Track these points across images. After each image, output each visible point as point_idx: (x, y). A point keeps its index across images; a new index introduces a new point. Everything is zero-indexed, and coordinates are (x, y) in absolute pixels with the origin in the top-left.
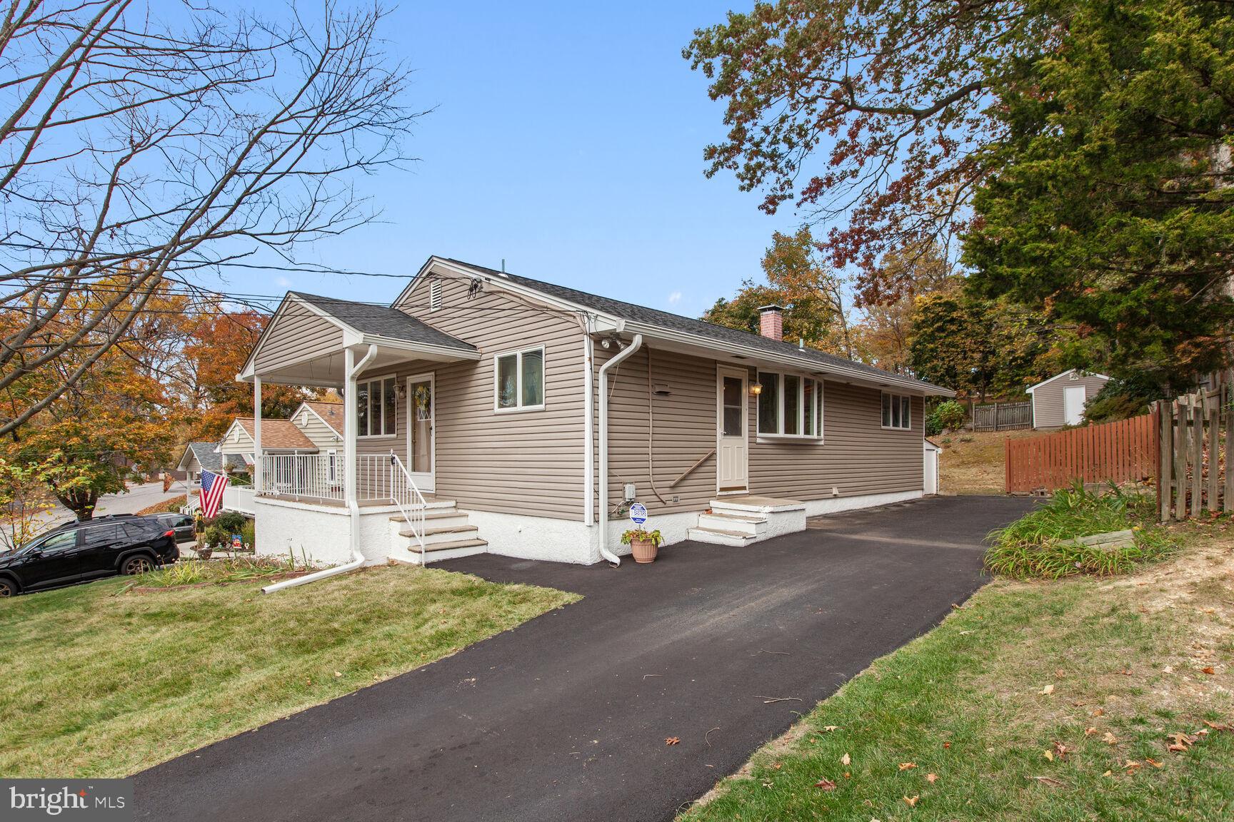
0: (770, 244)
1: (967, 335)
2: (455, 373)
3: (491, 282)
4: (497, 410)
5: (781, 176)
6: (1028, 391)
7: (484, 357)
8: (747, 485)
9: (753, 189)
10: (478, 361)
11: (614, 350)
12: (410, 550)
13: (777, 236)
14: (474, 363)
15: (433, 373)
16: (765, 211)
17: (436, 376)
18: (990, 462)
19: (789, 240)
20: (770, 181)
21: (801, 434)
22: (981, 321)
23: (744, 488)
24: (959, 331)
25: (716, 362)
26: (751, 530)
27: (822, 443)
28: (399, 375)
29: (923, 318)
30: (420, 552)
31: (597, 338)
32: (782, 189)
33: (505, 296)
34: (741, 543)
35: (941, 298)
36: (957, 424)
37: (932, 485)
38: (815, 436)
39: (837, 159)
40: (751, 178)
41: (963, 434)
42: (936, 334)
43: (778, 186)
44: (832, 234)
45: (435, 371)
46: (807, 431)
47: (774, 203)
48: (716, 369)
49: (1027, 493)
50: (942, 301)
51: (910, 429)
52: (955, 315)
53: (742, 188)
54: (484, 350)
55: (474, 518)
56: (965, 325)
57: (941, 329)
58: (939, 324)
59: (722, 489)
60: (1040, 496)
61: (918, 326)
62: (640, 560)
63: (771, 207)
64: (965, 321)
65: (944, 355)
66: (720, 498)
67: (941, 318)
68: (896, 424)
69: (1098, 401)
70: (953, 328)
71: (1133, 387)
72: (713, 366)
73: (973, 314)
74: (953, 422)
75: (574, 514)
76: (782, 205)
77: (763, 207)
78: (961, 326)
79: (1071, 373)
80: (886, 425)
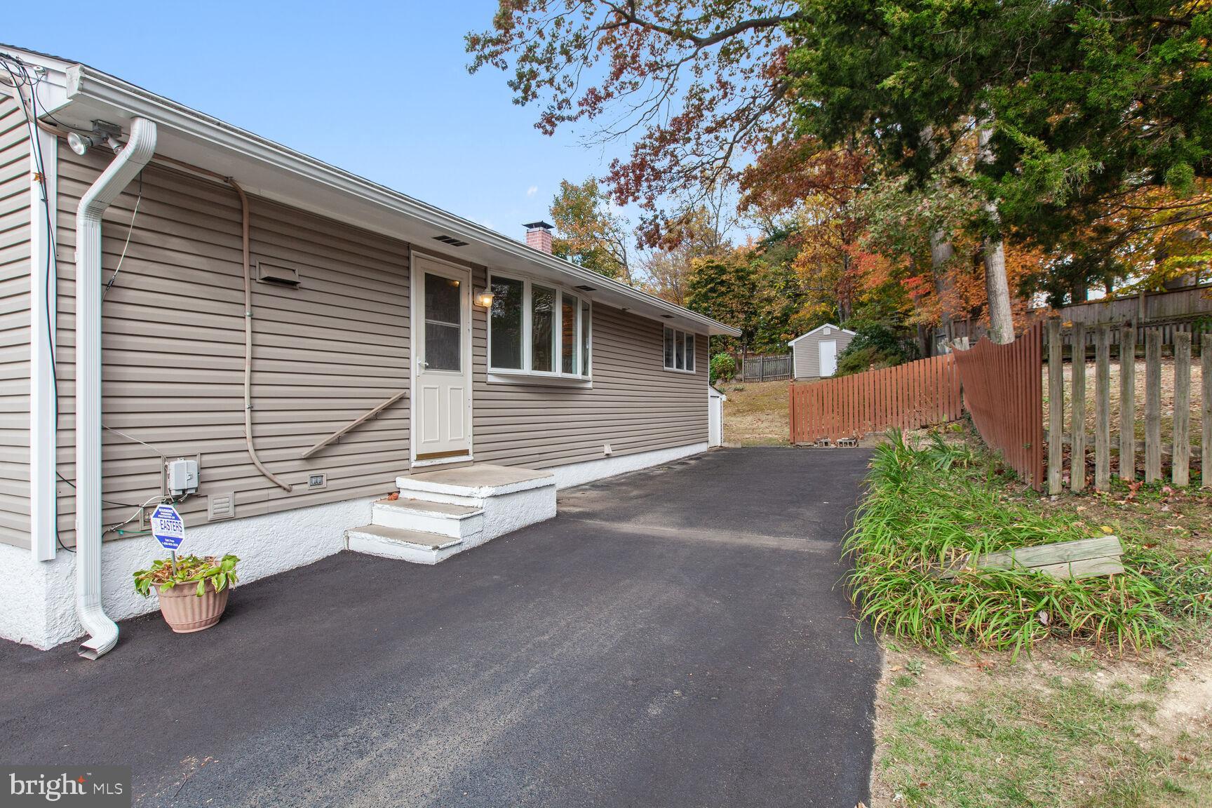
0: (559, 193)
1: (735, 297)
5: (558, 92)
6: (790, 344)
8: (470, 448)
9: (528, 103)
11: (100, 154)
13: (564, 184)
16: (541, 130)
18: (762, 410)
19: (575, 189)
20: (546, 97)
21: (557, 372)
22: (745, 284)
23: (465, 452)
24: (728, 292)
25: (408, 246)
26: (452, 530)
27: (590, 385)
29: (698, 279)
32: (560, 108)
34: (429, 556)
35: (713, 262)
36: (729, 375)
37: (716, 437)
38: (578, 375)
39: (617, 72)
40: (525, 86)
41: (734, 385)
42: (709, 294)
43: (555, 104)
44: (613, 166)
46: (568, 367)
47: (552, 123)
49: (812, 444)
50: (714, 265)
51: (694, 372)
52: (724, 277)
53: (517, 102)
56: (733, 287)
57: (713, 290)
58: (712, 285)
59: (421, 457)
60: (824, 447)
61: (694, 286)
62: (182, 627)
63: (548, 128)
64: (733, 284)
65: (716, 313)
66: (416, 472)
67: (713, 280)
68: (679, 366)
69: (848, 354)
70: (723, 289)
71: (876, 341)
73: (740, 278)
74: (726, 373)
75: (12, 531)
76: (561, 127)
77: (539, 126)
78: (729, 288)
79: (827, 329)
80: (669, 366)
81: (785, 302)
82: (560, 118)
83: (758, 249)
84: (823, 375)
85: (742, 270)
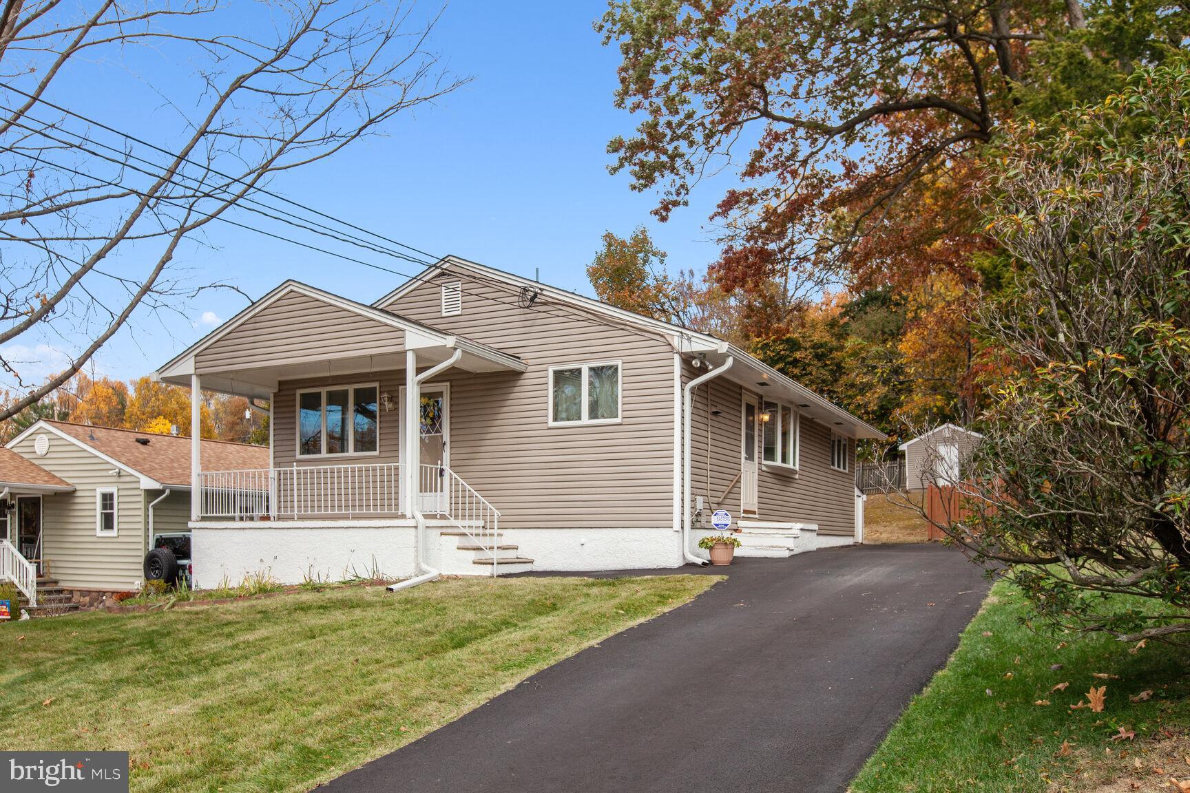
2: (481, 384)
3: (544, 292)
4: (551, 424)
5: (677, 178)
6: (901, 448)
7: (530, 369)
8: (756, 510)
9: (646, 190)
10: (523, 373)
12: (474, 563)
13: (609, 238)
14: (515, 375)
15: (448, 384)
16: (657, 217)
17: (451, 386)
20: (664, 184)
21: (790, 464)
22: (826, 365)
23: (754, 513)
25: (741, 387)
26: (791, 543)
27: (797, 477)
28: (384, 383)
30: (493, 564)
31: (687, 359)
32: (678, 194)
37: (859, 534)
39: (752, 171)
40: (646, 177)
43: (673, 190)
44: (727, 253)
45: (451, 381)
47: (666, 209)
48: (740, 394)
51: (847, 471)
52: (798, 355)
53: (634, 188)
54: (530, 362)
55: (510, 537)
56: (809, 369)
59: (745, 512)
62: (723, 563)
63: (664, 214)
64: (809, 365)
66: (745, 519)
69: (972, 459)
72: (739, 391)
73: (819, 357)
75: (660, 520)
76: (675, 212)
77: (656, 213)
78: (804, 369)
79: (946, 429)
80: (833, 464)
81: (882, 390)
82: (676, 204)
83: (843, 315)
85: (821, 346)
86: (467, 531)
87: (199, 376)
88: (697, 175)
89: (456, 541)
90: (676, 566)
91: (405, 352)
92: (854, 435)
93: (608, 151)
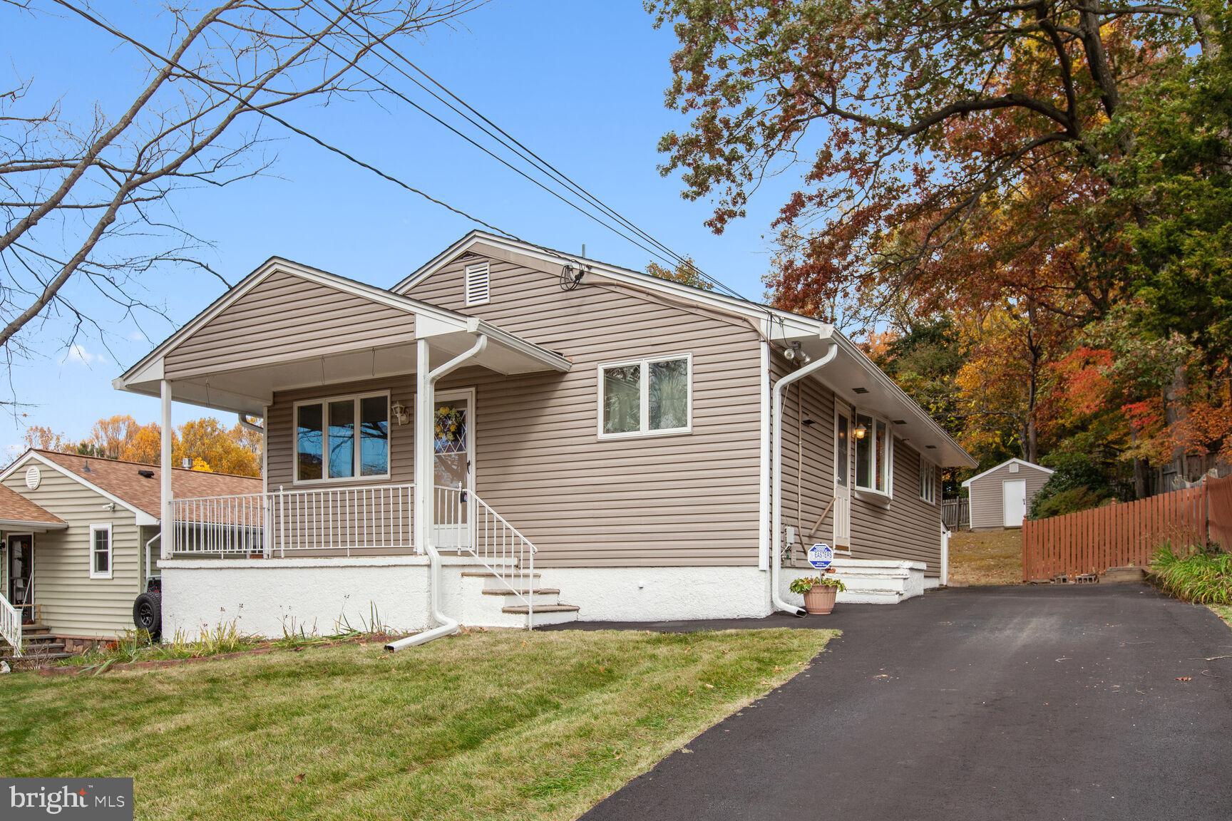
2: (515, 388)
3: (593, 271)
4: (601, 436)
5: (733, 185)
6: (964, 484)
7: (575, 367)
8: (849, 545)
9: (699, 199)
10: (565, 373)
12: (504, 611)
14: (552, 378)
15: (473, 389)
16: (712, 229)
17: (477, 392)
20: (719, 191)
23: (846, 549)
25: (833, 394)
27: (889, 507)
28: (395, 392)
30: (527, 613)
32: (735, 203)
33: (618, 289)
34: (895, 599)
37: (944, 575)
38: (885, 493)
40: (700, 184)
43: (729, 199)
44: (786, 268)
45: (476, 386)
47: (721, 219)
48: (833, 403)
49: (1048, 581)
51: (934, 503)
53: (686, 196)
54: (575, 359)
55: (550, 578)
59: (838, 547)
60: (1062, 583)
62: (820, 612)
63: (719, 226)
66: (838, 555)
68: (927, 498)
69: (1045, 496)
71: (1083, 480)
72: (831, 399)
75: (746, 558)
76: (731, 225)
77: (710, 224)
79: (1014, 464)
80: (922, 495)
82: (732, 214)
83: (890, 353)
84: (1008, 523)
86: (495, 571)
87: (171, 381)
88: (755, 182)
89: (481, 583)
90: (763, 615)
91: (415, 343)
92: (941, 463)
93: (659, 150)
